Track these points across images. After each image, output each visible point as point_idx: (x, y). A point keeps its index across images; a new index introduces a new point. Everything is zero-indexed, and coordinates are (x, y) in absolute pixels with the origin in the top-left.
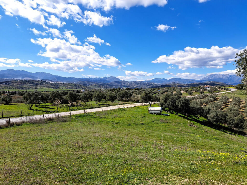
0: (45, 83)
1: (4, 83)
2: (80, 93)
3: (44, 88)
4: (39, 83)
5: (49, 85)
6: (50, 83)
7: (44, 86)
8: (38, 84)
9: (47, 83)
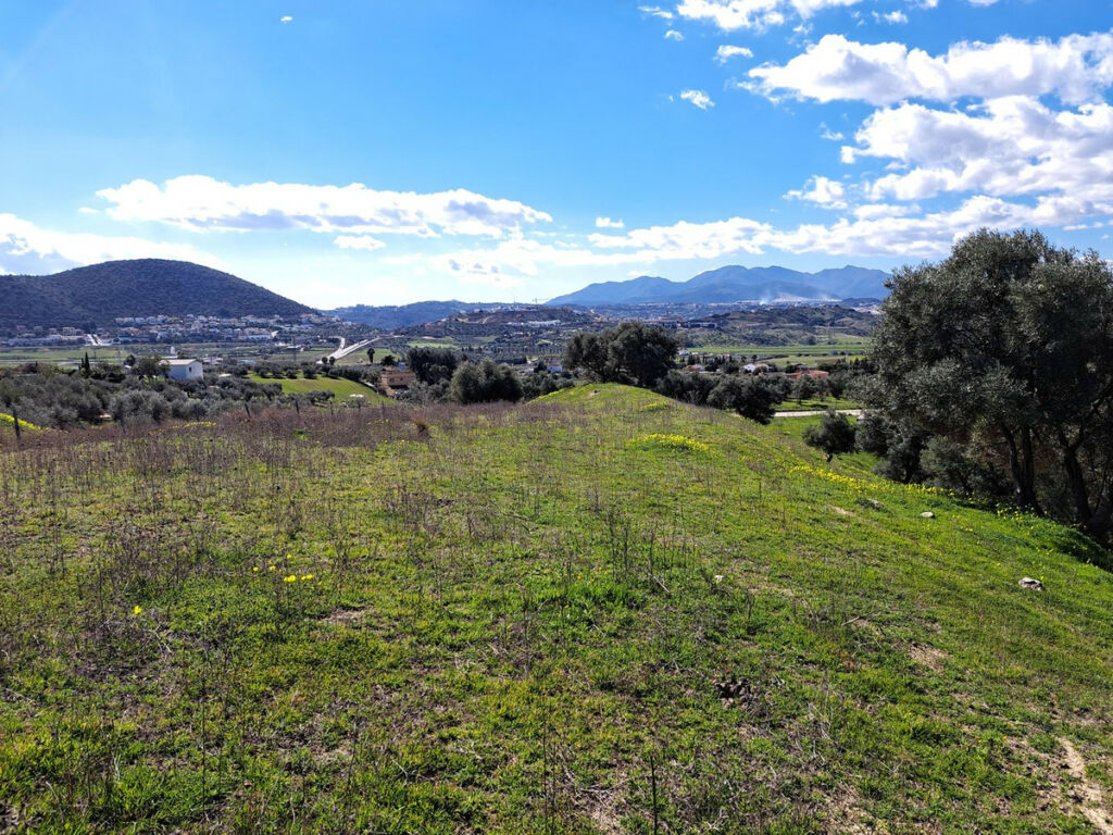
0: (852, 317)
1: (706, 324)
3: (841, 337)
4: (827, 317)
5: (864, 326)
6: (872, 316)
7: (842, 331)
8: (822, 322)
9: (860, 316)
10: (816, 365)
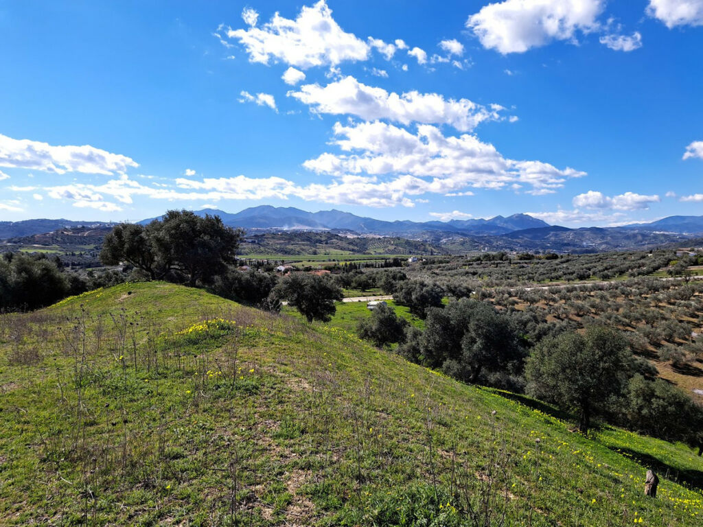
0: (337, 239)
1: (250, 240)
2: (401, 266)
3: (333, 251)
4: (323, 239)
5: (344, 244)
6: (348, 239)
7: (333, 247)
8: (320, 242)
9: (341, 239)
10: (323, 267)
